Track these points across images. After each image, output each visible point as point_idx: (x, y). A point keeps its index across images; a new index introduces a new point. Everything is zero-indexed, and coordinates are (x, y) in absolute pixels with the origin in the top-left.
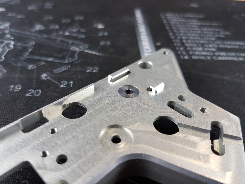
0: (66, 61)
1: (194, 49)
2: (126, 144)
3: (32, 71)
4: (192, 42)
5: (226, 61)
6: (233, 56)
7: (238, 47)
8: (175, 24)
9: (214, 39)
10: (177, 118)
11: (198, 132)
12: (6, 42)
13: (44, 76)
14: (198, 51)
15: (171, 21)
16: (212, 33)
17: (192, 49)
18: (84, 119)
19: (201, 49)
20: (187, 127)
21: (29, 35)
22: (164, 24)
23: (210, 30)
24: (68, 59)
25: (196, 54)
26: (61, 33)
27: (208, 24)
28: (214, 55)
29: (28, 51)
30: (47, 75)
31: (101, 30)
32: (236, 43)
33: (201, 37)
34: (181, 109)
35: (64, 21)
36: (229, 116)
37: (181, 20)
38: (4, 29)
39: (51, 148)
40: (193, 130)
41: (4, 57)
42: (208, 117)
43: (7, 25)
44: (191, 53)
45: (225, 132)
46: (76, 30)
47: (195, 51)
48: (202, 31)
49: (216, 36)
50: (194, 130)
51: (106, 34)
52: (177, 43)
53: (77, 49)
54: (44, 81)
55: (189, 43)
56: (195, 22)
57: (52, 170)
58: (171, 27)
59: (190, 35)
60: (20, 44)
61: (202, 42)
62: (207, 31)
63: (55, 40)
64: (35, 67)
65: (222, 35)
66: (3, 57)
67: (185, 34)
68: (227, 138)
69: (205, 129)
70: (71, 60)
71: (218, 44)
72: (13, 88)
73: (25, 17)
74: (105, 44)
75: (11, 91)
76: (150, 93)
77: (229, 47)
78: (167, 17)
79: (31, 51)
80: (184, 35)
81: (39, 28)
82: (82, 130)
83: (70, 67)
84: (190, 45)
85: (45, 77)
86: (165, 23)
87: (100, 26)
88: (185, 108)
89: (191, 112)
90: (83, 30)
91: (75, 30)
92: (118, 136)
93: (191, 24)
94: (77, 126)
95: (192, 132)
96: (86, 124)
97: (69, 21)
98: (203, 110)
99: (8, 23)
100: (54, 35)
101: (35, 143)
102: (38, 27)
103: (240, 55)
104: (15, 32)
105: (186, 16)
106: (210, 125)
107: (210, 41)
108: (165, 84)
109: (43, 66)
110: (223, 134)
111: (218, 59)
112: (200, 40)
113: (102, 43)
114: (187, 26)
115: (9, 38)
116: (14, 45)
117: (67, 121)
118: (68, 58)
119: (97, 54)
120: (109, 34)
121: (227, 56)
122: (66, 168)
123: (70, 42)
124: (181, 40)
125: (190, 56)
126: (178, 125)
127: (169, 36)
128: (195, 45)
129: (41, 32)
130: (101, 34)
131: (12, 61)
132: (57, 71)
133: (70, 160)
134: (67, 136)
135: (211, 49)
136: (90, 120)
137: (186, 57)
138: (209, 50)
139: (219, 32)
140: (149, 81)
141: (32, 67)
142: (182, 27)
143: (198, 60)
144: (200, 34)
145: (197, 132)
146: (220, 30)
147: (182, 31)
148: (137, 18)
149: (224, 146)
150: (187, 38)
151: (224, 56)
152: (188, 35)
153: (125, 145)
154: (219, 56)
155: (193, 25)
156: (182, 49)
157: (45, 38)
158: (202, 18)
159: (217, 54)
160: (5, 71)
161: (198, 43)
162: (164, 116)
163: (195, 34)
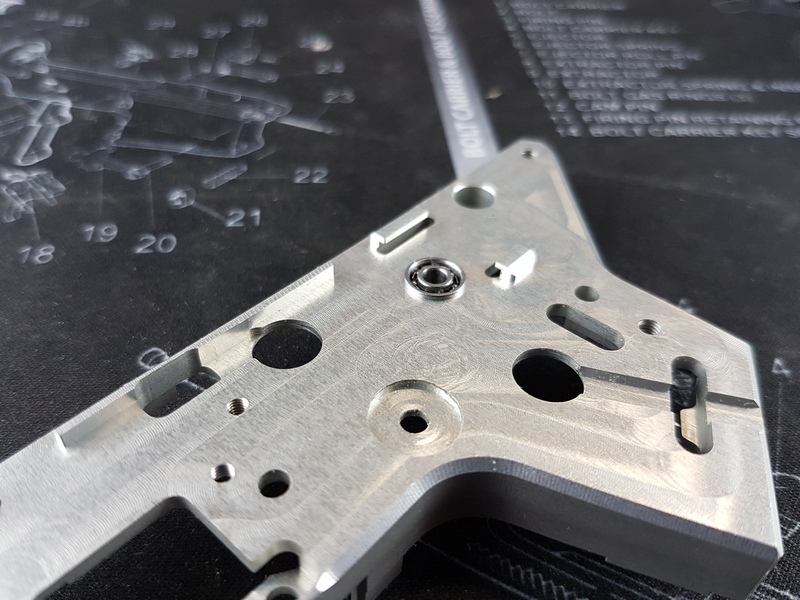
0: (233, 153)
1: (596, 106)
2: (442, 434)
3: (139, 183)
4: (590, 85)
5: (686, 138)
6: (706, 125)
7: (721, 97)
8: (539, 33)
9: (653, 75)
10: (577, 352)
11: (638, 390)
12: (48, 101)
13: (176, 197)
14: (609, 112)
15: (527, 23)
16: (650, 57)
17: (589, 107)
18: (319, 368)
19: (614, 106)
20: (604, 376)
21: (113, 79)
22: (507, 32)
23: (644, 47)
24: (237, 147)
25: (600, 120)
26: (207, 70)
27: (638, 30)
28: (653, 123)
29: (119, 126)
30: (185, 196)
31: (322, 55)
32: (717, 86)
33: (617, 69)
34: (587, 325)
35: (210, 32)
36: (721, 340)
37: (556, 21)
38: (33, 64)
39: (239, 456)
40: (622, 386)
41: (51, 145)
42: (663, 345)
43: (40, 48)
44: (586, 118)
45: (712, 387)
46: (250, 59)
47: (599, 112)
48: (619, 52)
49: (659, 65)
50: (627, 384)
51: (339, 68)
52: (546, 90)
53: (258, 116)
54: (178, 210)
55: (582, 89)
56: (597, 25)
57: (251, 516)
58: (528, 42)
59: (585, 64)
60: (88, 108)
61: (618, 84)
62: (633, 51)
63: (192, 92)
64: (147, 172)
65: (676, 61)
66: (47, 147)
67: (570, 63)
68: (717, 405)
69: (657, 380)
70: (246, 149)
71: (665, 91)
72: (95, 234)
73: (87, 23)
74: (340, 97)
75: (89, 242)
76: (495, 281)
77: (696, 97)
78: (516, 12)
79: (126, 127)
80: (567, 64)
81: (139, 55)
82: (318, 400)
83: (245, 168)
84: (585, 95)
85: (181, 199)
86: (510, 28)
87: (320, 45)
88: (596, 323)
89: (614, 333)
90: (269, 60)
91: (246, 59)
92: (417, 411)
93: (588, 30)
94: (302, 389)
95: (621, 389)
96: (325, 383)
97: (225, 32)
98: (648, 327)
99: (43, 45)
100: (186, 77)
101: (192, 445)
102: (135, 54)
103: (727, 120)
104: (68, 72)
105: (572, 7)
106: (669, 369)
107: (640, 80)
108: (537, 251)
109: (168, 167)
110: (706, 394)
111: (663, 132)
112: (612, 80)
113: (330, 97)
114: (574, 37)
115: (52, 89)
116: (72, 111)
117: (272, 375)
118: (236, 143)
119: (318, 129)
120: (347, 67)
121: (691, 124)
122: (289, 508)
123: (238, 95)
124: (560, 80)
125: (585, 127)
126: (580, 374)
127: (523, 69)
128: (599, 95)
129: (144, 68)
130: (323, 69)
131: (77, 157)
132: (212, 181)
133: (296, 485)
134: (279, 418)
135: (646, 107)
136: (335, 371)
137: (574, 132)
138: (639, 107)
139: (668, 53)
140: (489, 246)
141: (137, 173)
142: (561, 41)
143: (606, 139)
144: (612, 59)
145: (634, 389)
146: (674, 47)
147: (561, 54)
148: (425, 16)
149: (710, 427)
150: (576, 73)
151: (681, 124)
152: (579, 64)
153: (439, 437)
154: (666, 124)
155: (594, 34)
156: (561, 107)
157: (160, 87)
158: (619, 11)
159: (661, 118)
160: (62, 187)
161: (607, 89)
162: (540, 349)
163: (598, 60)
